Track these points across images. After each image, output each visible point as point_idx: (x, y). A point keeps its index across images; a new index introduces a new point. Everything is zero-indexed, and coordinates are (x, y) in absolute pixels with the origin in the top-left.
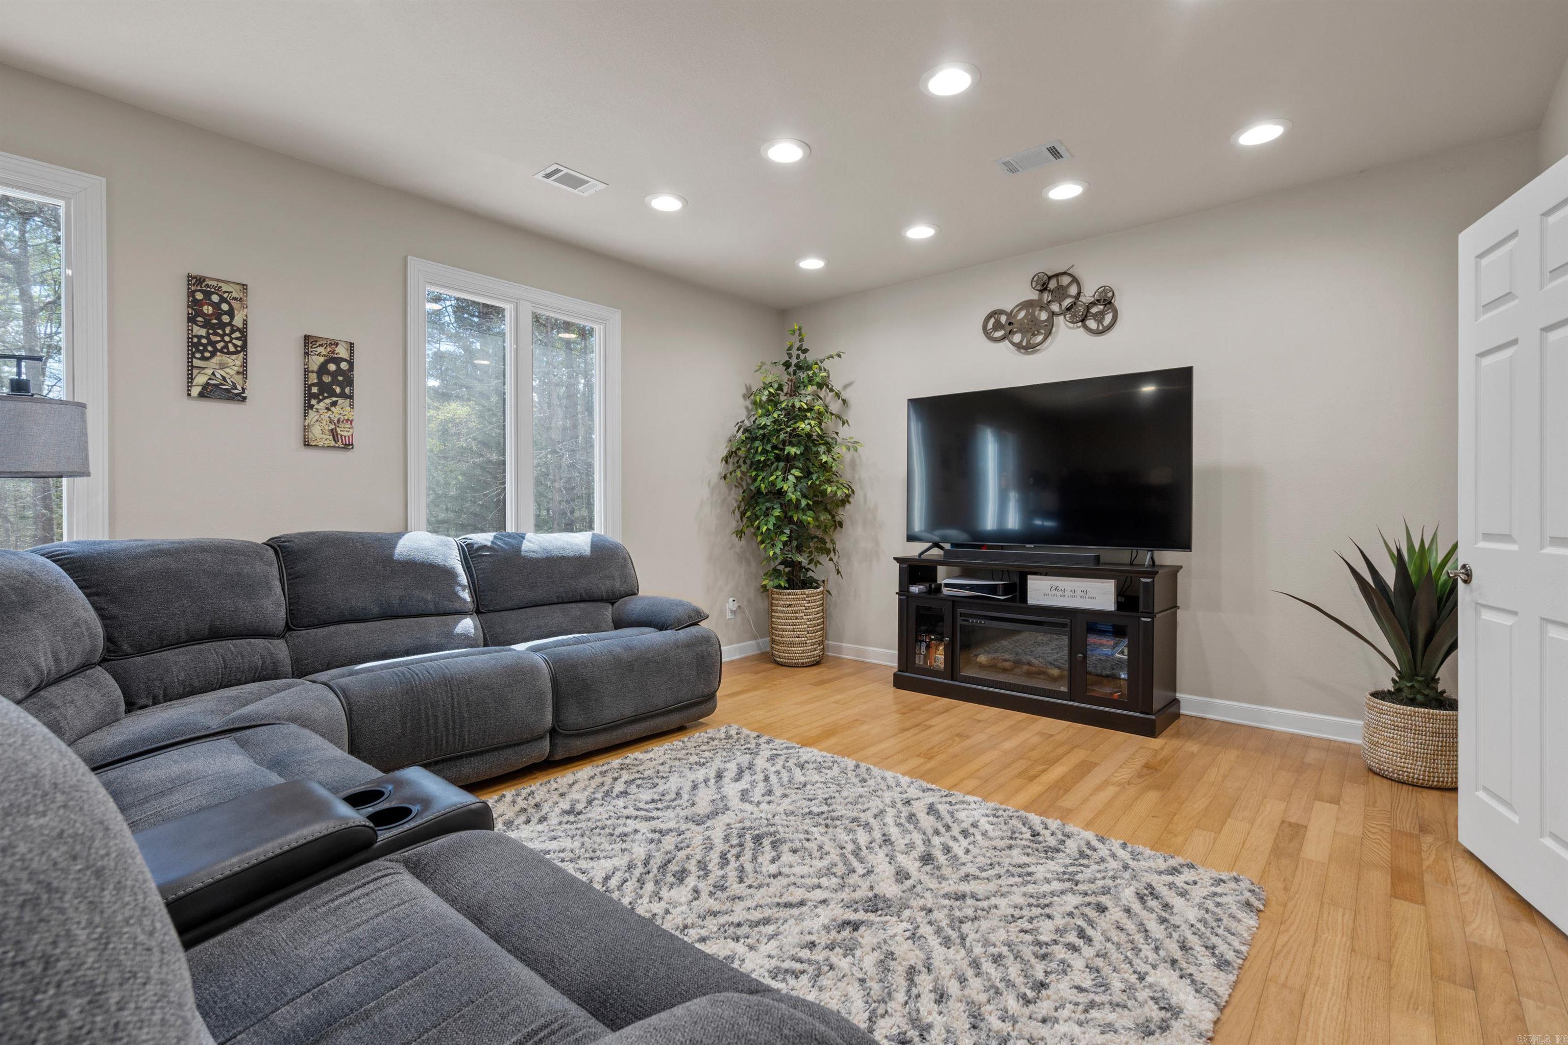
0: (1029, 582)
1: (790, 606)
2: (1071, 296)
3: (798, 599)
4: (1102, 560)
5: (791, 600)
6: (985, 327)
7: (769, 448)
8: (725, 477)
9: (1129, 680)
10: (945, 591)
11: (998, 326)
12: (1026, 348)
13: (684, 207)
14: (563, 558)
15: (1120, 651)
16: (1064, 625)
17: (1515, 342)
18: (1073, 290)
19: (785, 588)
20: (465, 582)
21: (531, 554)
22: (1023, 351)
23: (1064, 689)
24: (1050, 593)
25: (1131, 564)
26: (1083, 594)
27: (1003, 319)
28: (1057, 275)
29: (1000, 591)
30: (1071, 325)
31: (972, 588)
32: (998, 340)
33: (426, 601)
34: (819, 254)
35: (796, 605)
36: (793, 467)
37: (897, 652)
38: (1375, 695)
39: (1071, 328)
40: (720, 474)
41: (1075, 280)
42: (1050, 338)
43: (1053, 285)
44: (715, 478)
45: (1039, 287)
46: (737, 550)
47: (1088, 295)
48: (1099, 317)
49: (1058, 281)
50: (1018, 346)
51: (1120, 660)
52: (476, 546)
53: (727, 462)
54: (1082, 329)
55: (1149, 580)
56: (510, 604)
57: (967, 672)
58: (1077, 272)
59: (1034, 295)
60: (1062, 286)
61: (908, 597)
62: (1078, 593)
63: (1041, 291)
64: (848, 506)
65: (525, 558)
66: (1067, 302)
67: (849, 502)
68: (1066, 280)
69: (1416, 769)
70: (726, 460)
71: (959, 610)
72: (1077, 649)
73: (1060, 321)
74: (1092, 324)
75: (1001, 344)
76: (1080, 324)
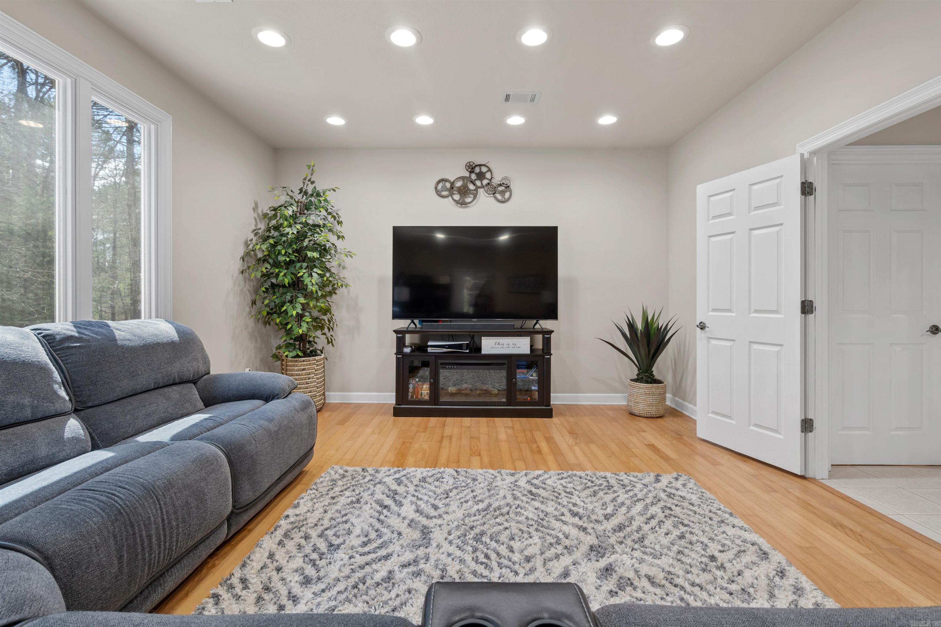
0: (483, 341)
1: (304, 369)
2: (487, 179)
3: (310, 364)
4: (515, 327)
5: (305, 365)
6: (436, 188)
7: (290, 251)
8: (242, 272)
9: (538, 391)
10: (430, 350)
11: (444, 189)
12: (461, 204)
13: (287, 45)
14: (158, 344)
15: (533, 375)
16: (504, 364)
17: (734, 233)
18: (488, 175)
19: (302, 357)
20: (59, 379)
21: (127, 343)
22: (459, 205)
23: (504, 400)
24: (495, 346)
25: (521, 328)
26: (513, 346)
27: (448, 185)
28: (480, 165)
29: (465, 347)
30: (487, 195)
31: (450, 347)
32: (443, 197)
33: (23, 406)
34: (343, 114)
35: (309, 369)
36: (315, 266)
37: (394, 394)
38: (631, 380)
39: (486, 196)
40: (239, 269)
41: (489, 170)
42: (475, 201)
43: (477, 170)
44: (236, 273)
45: (469, 170)
46: (250, 330)
47: (497, 180)
48: (502, 193)
49: (480, 169)
50: (457, 202)
51: (533, 380)
52: (58, 337)
53: (243, 260)
54: (493, 198)
55: (549, 336)
56: (111, 397)
57: (442, 399)
58: (490, 165)
59: (467, 174)
60: (483, 172)
61: (403, 356)
62: (511, 345)
63: (471, 172)
64: (334, 296)
65: (122, 347)
66: (485, 182)
67: (335, 293)
68: (484, 169)
69: (653, 411)
70: (243, 259)
71: (440, 361)
72: (511, 378)
73: (481, 191)
74: (499, 196)
75: (446, 199)
76: (492, 195)
